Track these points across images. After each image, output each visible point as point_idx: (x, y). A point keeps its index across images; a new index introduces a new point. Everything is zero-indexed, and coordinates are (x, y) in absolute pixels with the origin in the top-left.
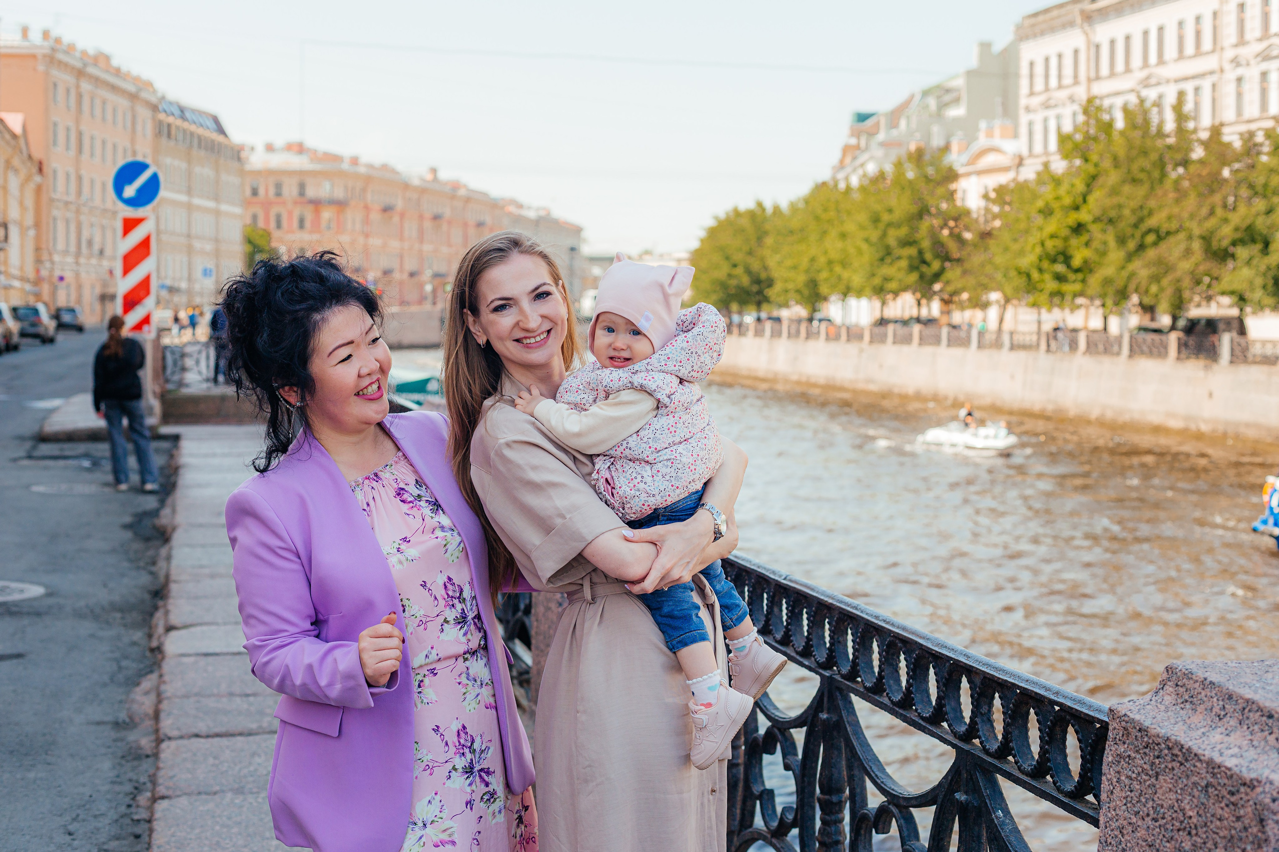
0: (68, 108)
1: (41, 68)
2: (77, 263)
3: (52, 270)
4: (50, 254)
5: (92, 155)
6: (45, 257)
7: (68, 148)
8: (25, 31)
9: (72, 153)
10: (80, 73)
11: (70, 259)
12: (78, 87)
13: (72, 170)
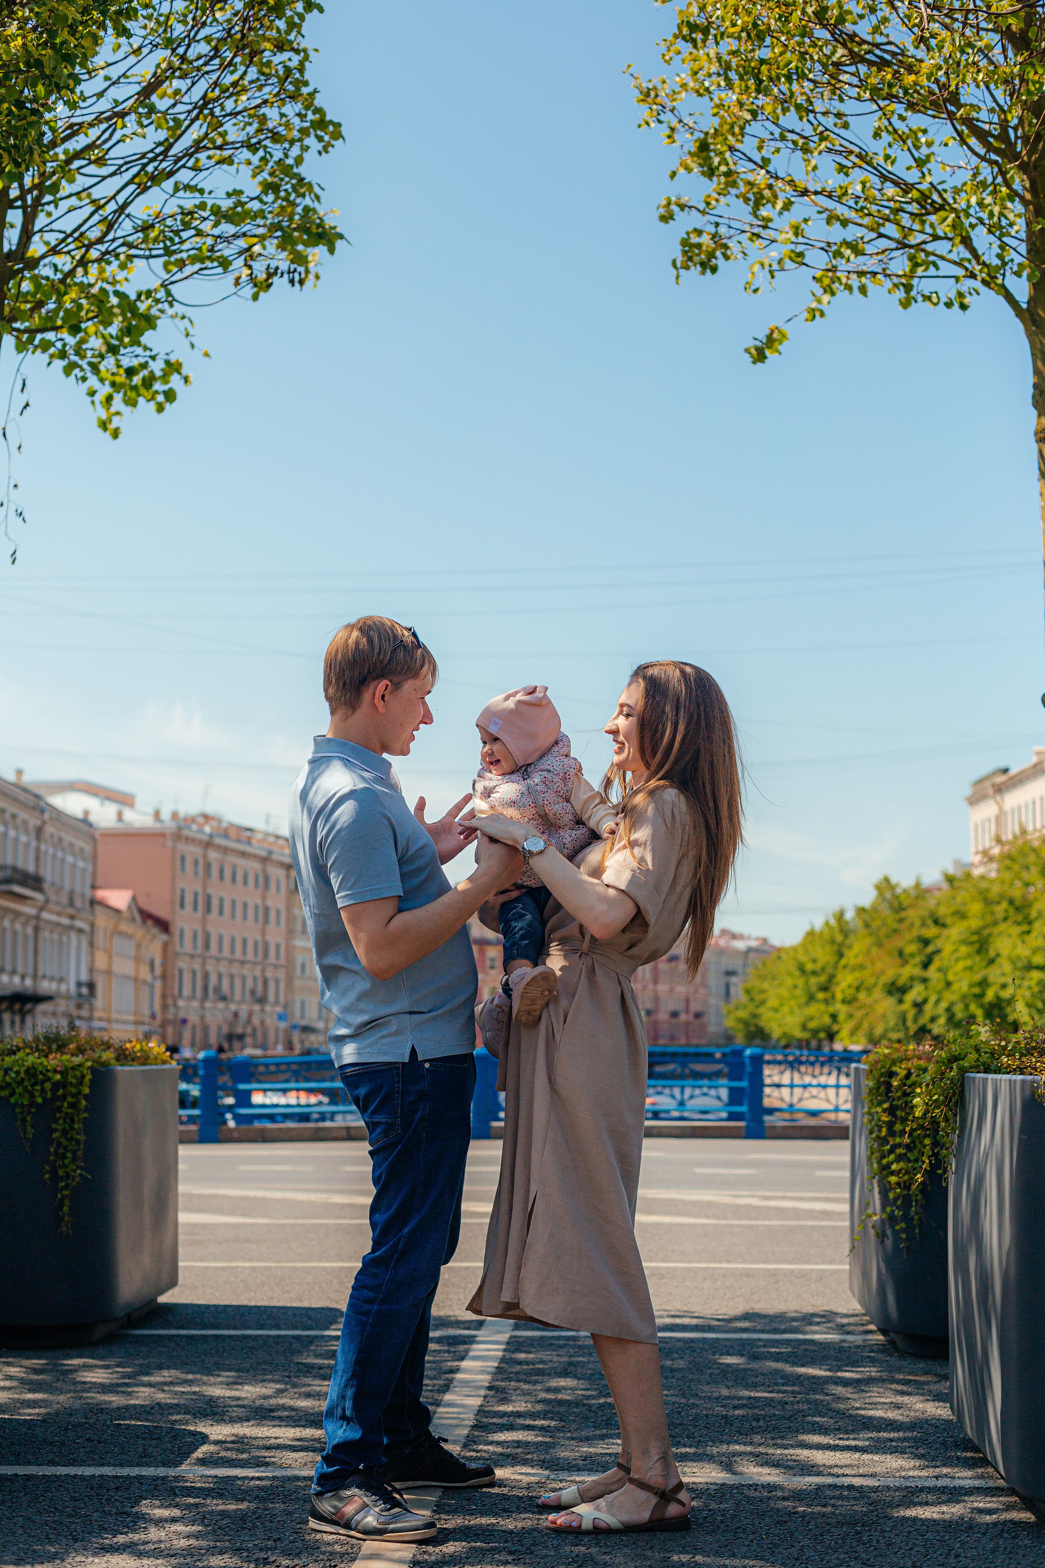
0: (196, 873)
1: (169, 844)
2: (202, 1007)
3: (177, 1013)
4: (175, 1000)
5: (221, 913)
6: (170, 1001)
7: (195, 908)
8: (157, 815)
9: (199, 914)
10: (208, 845)
11: (195, 1004)
12: (205, 856)
13: (199, 929)
